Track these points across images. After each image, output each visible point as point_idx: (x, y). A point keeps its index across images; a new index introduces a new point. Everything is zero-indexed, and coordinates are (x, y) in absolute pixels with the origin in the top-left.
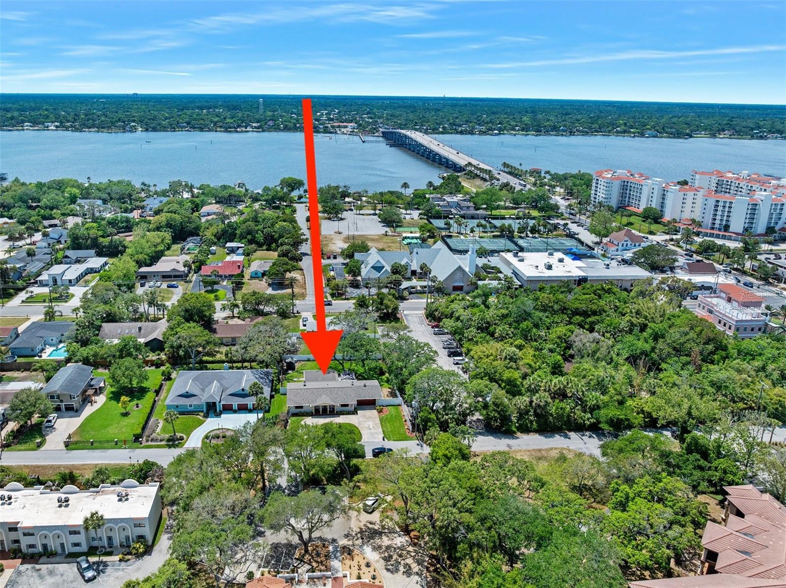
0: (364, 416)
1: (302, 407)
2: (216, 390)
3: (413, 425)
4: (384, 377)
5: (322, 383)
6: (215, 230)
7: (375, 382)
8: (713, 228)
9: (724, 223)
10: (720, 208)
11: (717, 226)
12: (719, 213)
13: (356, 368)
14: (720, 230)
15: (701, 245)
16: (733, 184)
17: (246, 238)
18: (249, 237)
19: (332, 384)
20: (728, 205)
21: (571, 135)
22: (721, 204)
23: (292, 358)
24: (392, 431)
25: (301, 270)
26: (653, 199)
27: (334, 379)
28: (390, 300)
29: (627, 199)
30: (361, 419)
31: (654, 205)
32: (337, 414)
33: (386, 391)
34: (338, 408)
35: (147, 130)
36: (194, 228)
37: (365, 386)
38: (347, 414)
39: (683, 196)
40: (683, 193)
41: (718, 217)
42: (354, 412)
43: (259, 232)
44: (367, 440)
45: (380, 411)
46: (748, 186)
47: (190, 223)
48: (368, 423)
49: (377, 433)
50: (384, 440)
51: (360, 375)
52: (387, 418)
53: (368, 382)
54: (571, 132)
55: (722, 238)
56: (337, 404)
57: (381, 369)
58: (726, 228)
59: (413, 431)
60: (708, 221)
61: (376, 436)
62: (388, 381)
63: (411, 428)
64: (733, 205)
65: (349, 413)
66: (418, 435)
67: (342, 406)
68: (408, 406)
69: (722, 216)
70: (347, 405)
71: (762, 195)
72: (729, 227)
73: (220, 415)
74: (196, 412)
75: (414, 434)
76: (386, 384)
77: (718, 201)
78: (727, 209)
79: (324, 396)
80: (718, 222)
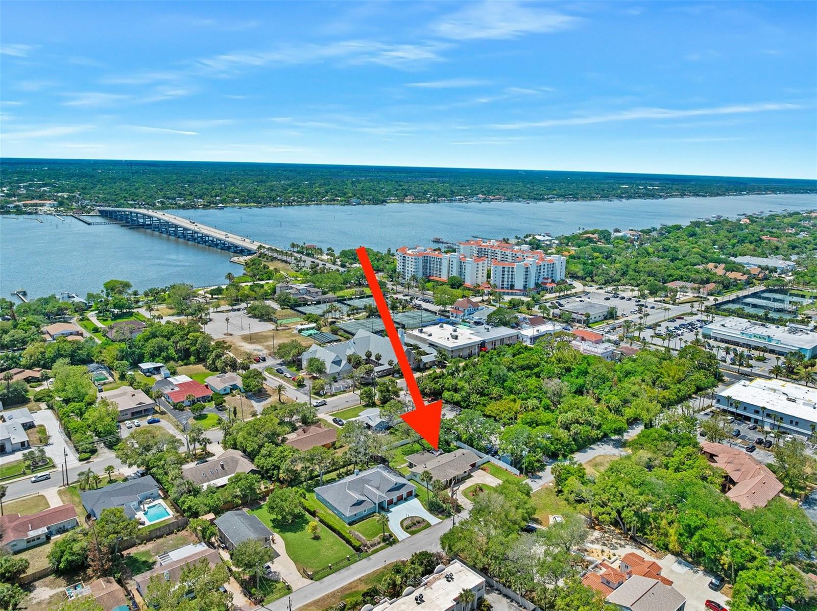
0: (479, 476)
8: (502, 288)
9: (510, 283)
10: (506, 273)
11: (505, 286)
12: (506, 276)
14: (507, 288)
15: (510, 302)
16: (490, 251)
20: (511, 270)
21: (289, 205)
22: (506, 270)
26: (453, 269)
27: (433, 458)
29: (428, 271)
30: (477, 478)
31: (455, 273)
37: (463, 454)
38: (468, 478)
39: (476, 266)
40: (476, 263)
41: (506, 280)
45: (485, 469)
46: (502, 252)
48: (488, 479)
52: (494, 472)
54: (289, 203)
55: (511, 295)
56: (462, 473)
58: (512, 287)
60: (499, 283)
64: (514, 270)
67: (465, 473)
69: (508, 278)
71: (530, 261)
72: (514, 286)
74: (370, 514)
77: (504, 268)
78: (510, 273)
79: (448, 470)
80: (505, 283)
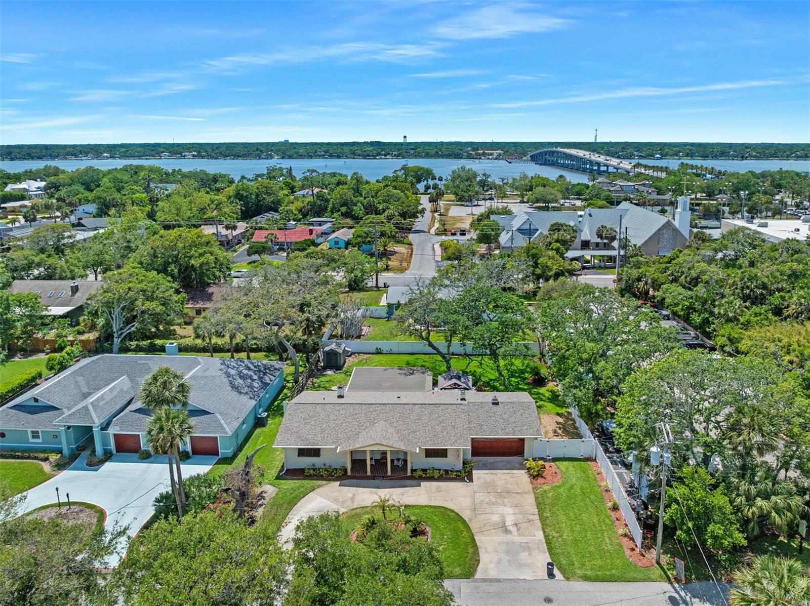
0: (489, 487)
1: (316, 453)
2: (108, 398)
3: (649, 526)
4: (543, 390)
5: (387, 393)
6: (302, 205)
7: (524, 397)
13: (479, 370)
17: (339, 210)
18: (344, 209)
19: (408, 397)
23: (339, 345)
24: (575, 542)
25: (410, 244)
27: (421, 387)
28: (550, 258)
30: (480, 496)
32: (412, 478)
33: (550, 421)
34: (417, 460)
35: (283, 158)
36: (273, 202)
37: (496, 403)
38: (440, 479)
42: (464, 475)
43: (359, 204)
44: (493, 574)
45: (536, 476)
47: (269, 194)
48: (501, 509)
49: (527, 548)
50: (551, 575)
51: (487, 384)
52: (557, 498)
53: (502, 397)
56: (415, 449)
57: (536, 372)
59: (647, 547)
61: (524, 556)
62: (554, 398)
63: (638, 533)
65: (446, 476)
66: (665, 559)
67: (430, 453)
68: (614, 463)
70: (443, 453)
73: (102, 462)
75: (653, 554)
76: (550, 406)
79: (380, 426)
